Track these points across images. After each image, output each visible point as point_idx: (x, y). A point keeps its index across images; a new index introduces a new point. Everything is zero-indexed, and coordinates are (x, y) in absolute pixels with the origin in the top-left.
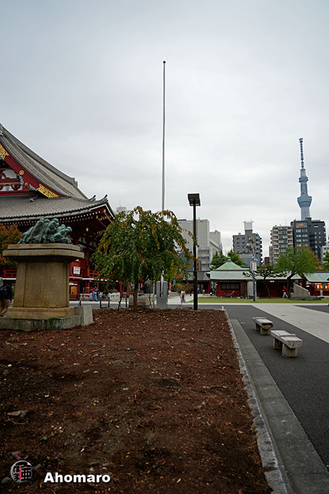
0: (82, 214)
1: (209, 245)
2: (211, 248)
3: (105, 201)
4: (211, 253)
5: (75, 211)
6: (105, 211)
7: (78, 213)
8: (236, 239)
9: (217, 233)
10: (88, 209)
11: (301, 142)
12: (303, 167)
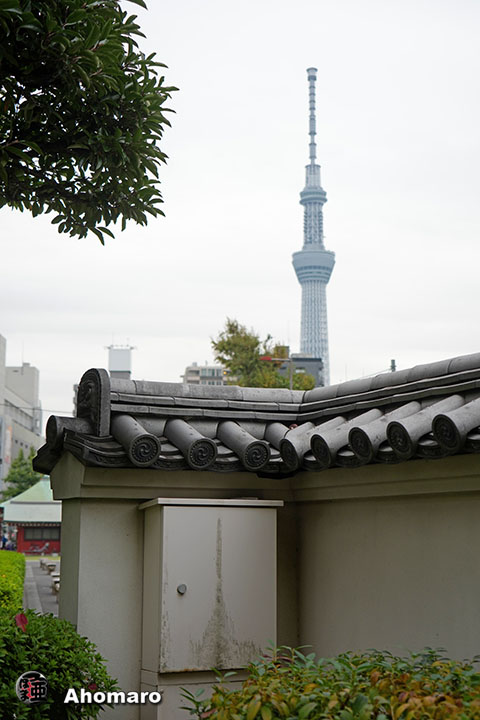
2: (9, 418)
4: (8, 434)
11: (312, 78)
12: (313, 157)
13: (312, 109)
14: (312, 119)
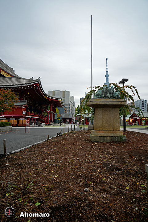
0: (28, 86)
1: (69, 102)
2: (71, 104)
3: (39, 80)
4: (71, 106)
5: (24, 84)
6: (39, 85)
7: (25, 85)
8: (81, 100)
9: (73, 97)
10: (30, 83)
11: (107, 59)
12: (107, 70)
13: (107, 64)
14: (107, 65)
